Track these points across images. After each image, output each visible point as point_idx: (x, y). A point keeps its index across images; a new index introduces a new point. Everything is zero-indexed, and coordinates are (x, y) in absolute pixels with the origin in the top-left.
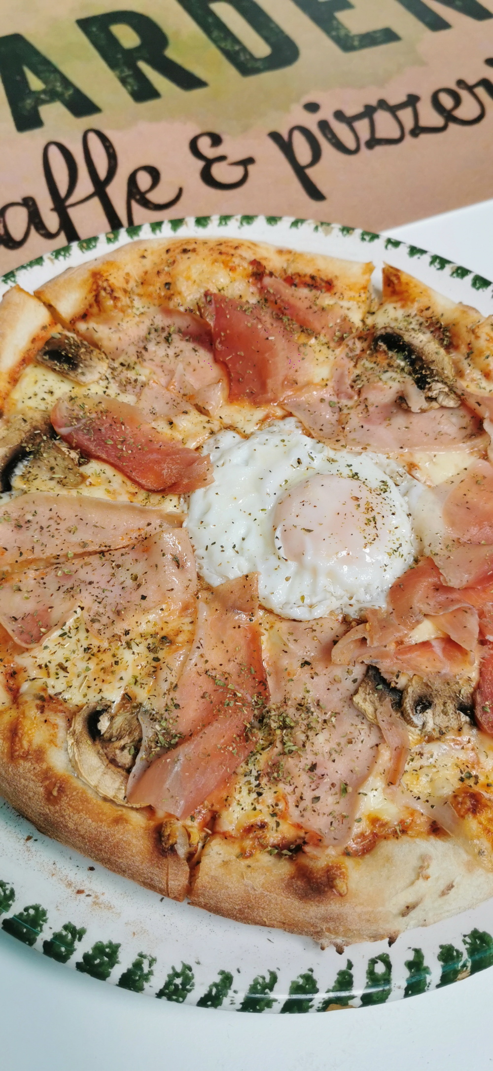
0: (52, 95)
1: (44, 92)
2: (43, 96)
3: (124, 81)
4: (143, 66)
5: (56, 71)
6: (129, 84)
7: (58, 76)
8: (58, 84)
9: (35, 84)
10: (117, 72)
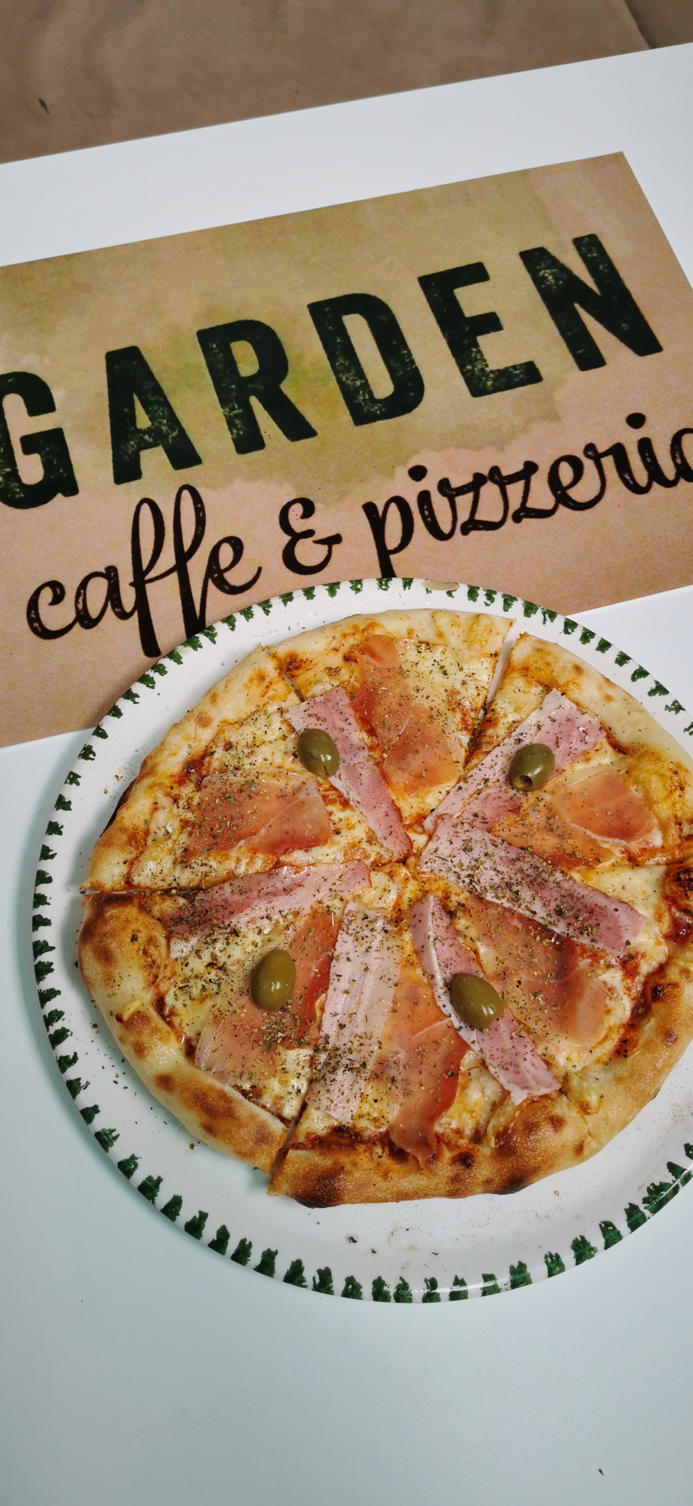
0: (157, 439)
1: (148, 431)
2: (147, 437)
3: (231, 424)
4: (254, 402)
5: (166, 404)
6: (236, 426)
7: (166, 412)
8: (165, 421)
9: (143, 420)
10: (227, 410)
